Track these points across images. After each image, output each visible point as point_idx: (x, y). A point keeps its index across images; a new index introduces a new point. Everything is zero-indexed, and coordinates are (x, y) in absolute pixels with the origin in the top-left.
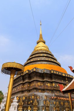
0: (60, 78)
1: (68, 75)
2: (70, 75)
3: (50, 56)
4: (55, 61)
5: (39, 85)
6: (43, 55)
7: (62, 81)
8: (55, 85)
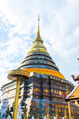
0: (58, 84)
1: (66, 81)
2: (68, 81)
3: (49, 59)
4: (54, 65)
5: (37, 91)
6: (41, 58)
7: (61, 87)
8: (53, 92)
